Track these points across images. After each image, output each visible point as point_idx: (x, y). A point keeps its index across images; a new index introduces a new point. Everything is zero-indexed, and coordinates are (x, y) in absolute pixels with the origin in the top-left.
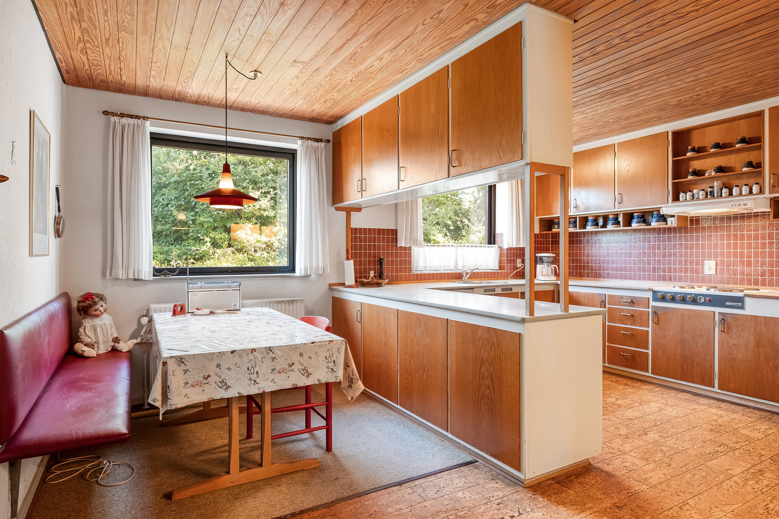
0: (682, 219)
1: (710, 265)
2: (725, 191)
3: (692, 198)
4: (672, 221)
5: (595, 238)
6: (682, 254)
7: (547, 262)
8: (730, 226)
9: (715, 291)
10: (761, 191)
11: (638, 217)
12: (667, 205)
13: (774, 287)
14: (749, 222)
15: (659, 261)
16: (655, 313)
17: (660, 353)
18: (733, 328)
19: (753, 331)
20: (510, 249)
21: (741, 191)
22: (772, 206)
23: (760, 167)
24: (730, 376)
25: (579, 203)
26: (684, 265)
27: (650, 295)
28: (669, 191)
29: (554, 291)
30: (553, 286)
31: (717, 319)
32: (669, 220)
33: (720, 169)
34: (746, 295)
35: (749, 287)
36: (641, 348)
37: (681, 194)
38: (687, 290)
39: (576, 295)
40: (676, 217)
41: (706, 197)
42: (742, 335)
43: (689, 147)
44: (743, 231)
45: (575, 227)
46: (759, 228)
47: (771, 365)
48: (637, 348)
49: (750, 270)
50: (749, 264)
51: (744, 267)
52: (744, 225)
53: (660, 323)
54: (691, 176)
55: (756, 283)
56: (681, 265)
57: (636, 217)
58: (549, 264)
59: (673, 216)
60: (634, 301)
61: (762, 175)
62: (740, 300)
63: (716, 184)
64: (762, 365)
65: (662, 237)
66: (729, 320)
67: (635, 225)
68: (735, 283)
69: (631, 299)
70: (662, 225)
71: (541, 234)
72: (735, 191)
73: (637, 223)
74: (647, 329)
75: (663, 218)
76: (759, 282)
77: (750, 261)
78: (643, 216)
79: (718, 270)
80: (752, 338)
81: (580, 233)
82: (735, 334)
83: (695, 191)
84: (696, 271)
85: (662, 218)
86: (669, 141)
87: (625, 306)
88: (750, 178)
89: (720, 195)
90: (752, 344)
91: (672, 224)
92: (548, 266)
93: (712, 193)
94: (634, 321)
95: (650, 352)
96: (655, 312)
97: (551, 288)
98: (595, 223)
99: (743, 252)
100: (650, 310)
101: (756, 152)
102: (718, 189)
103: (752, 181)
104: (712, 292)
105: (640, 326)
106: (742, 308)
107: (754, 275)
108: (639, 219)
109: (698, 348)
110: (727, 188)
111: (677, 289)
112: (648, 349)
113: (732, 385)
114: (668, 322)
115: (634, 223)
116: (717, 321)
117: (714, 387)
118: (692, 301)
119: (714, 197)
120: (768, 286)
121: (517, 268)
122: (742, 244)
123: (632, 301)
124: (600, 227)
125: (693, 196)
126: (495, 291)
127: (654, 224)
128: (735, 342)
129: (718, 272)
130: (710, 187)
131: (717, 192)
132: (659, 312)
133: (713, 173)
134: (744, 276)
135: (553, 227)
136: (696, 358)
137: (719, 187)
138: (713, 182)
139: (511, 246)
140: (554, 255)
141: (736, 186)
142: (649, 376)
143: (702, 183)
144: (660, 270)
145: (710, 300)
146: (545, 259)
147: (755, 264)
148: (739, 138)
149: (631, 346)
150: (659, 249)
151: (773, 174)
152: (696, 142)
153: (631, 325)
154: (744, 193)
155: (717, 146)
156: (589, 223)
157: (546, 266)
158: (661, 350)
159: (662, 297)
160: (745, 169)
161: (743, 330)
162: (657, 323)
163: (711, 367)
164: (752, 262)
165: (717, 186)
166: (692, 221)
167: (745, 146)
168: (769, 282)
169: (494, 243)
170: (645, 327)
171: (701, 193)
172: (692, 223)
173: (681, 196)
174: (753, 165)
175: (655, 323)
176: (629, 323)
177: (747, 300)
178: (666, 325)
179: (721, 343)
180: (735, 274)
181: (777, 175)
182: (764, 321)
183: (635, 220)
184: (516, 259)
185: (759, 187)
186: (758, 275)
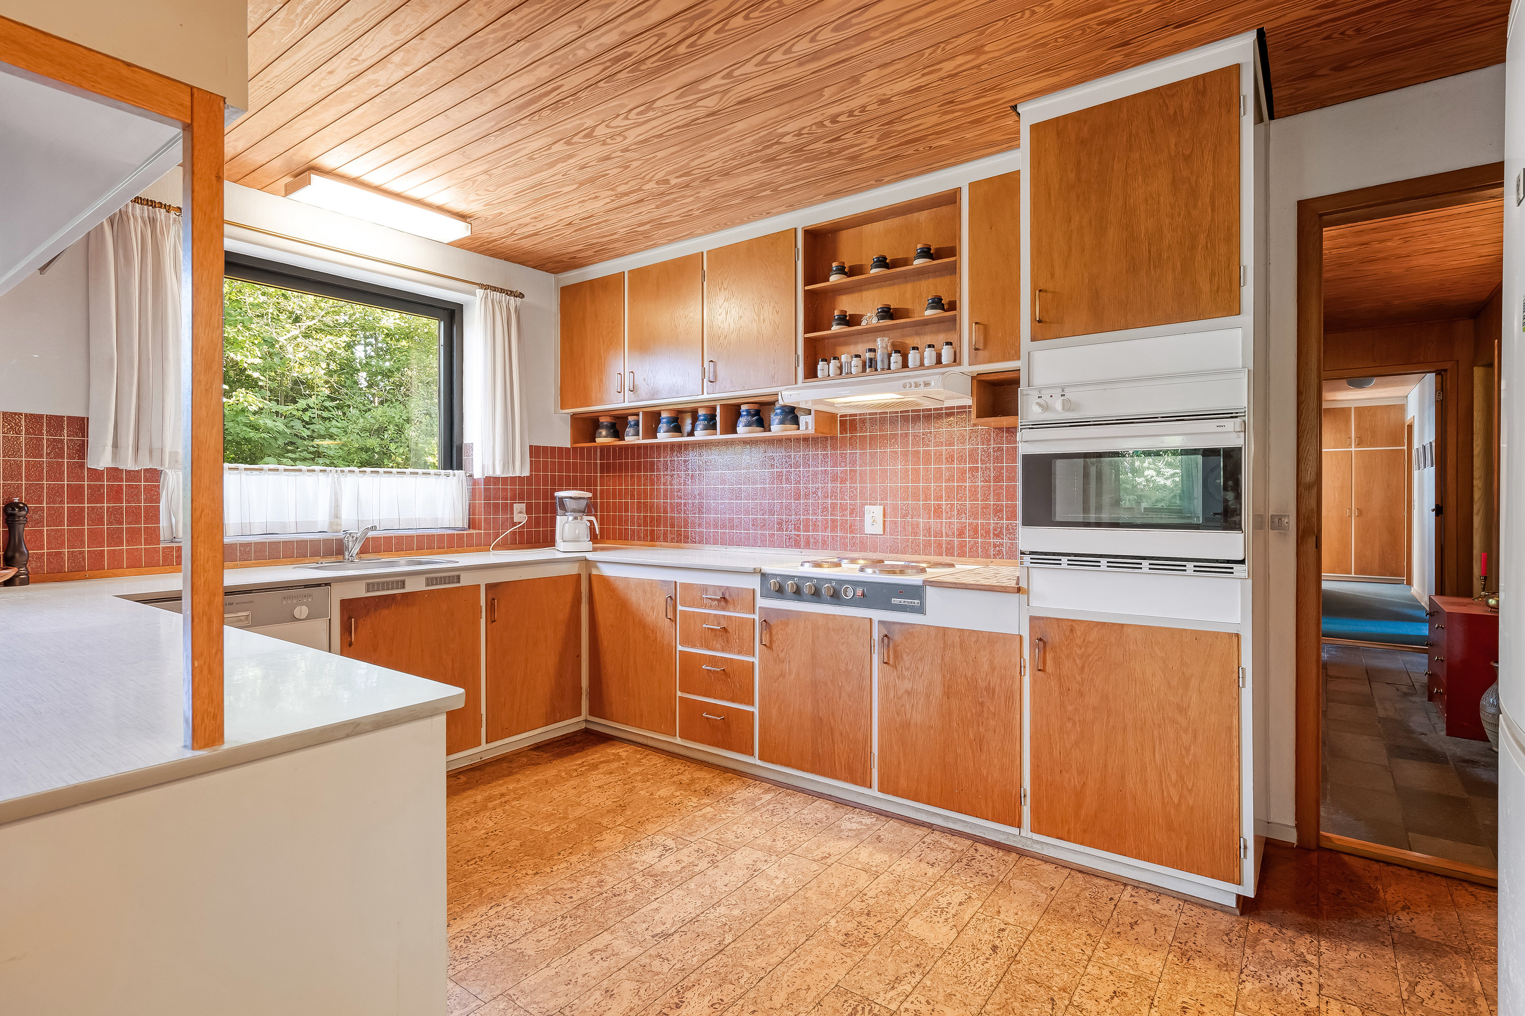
0: (827, 419)
1: (873, 515)
2: (896, 358)
3: (838, 372)
4: (807, 423)
5: (678, 459)
6: (827, 492)
7: (574, 511)
8: (907, 435)
9: (875, 572)
10: (956, 360)
11: (749, 412)
12: (796, 386)
13: (979, 559)
14: (938, 428)
15: (788, 507)
16: (766, 624)
17: (774, 712)
18: (905, 656)
19: (939, 661)
20: (488, 480)
21: (922, 359)
22: (975, 393)
23: (955, 309)
24: (899, 762)
25: (639, 381)
26: (832, 514)
27: (754, 583)
28: (798, 356)
29: (579, 575)
30: (577, 565)
31: (876, 636)
32: (803, 419)
33: (887, 313)
34: (927, 583)
35: (938, 559)
36: (741, 703)
37: (820, 363)
38: (826, 572)
39: (621, 586)
40: (813, 412)
41: (864, 370)
42: (921, 671)
43: (834, 264)
44: (928, 446)
45: (637, 434)
46: (954, 438)
47: (971, 735)
48: (733, 701)
49: (939, 525)
50: (938, 511)
51: (930, 518)
52: (931, 433)
53: (775, 646)
54: (838, 324)
55: (949, 552)
56: (825, 515)
57: (745, 413)
58: (577, 514)
59: (809, 412)
60: (727, 596)
61: (958, 327)
62: (916, 592)
63: (881, 344)
64: (956, 736)
65: (793, 456)
66: (897, 637)
67: (743, 431)
68: (916, 552)
69: (723, 594)
70: (790, 431)
71: (575, 449)
72: (913, 357)
73: (746, 426)
74: (750, 659)
75: (791, 414)
76: (954, 549)
77: (940, 506)
78: (757, 413)
79: (887, 524)
80: (938, 678)
81: (646, 446)
82: (908, 669)
83: (844, 358)
84: (850, 527)
85: (789, 417)
86: (798, 249)
87: (710, 607)
88: (938, 332)
89: (886, 367)
90: (938, 691)
91: (807, 428)
92: (576, 518)
93: (872, 363)
94: (727, 641)
95: (755, 710)
96: (765, 621)
97: (573, 570)
98: (674, 426)
99: (928, 488)
100: (756, 617)
101: (947, 280)
102: (883, 354)
103: (941, 338)
104: (871, 575)
105: (739, 653)
106: (921, 610)
107: (947, 536)
108: (749, 418)
109: (842, 701)
110: (899, 352)
111: (808, 570)
112: (753, 704)
113: (903, 783)
114: (788, 642)
115: (741, 426)
116: (876, 639)
117: (871, 787)
118: (832, 596)
119: (876, 370)
120: (970, 557)
121: (515, 524)
122: (927, 471)
123: (724, 598)
124: (686, 434)
125: (841, 368)
126: (403, 587)
127: (777, 429)
128: (907, 685)
129: (888, 530)
130: (871, 350)
131: (882, 361)
132: (773, 622)
133: (875, 320)
134: (930, 536)
135: (597, 435)
136: (840, 723)
137: (885, 351)
138: (875, 341)
139: (491, 474)
140: (590, 495)
141: (914, 348)
142: (755, 765)
143: (856, 343)
144: (790, 526)
145: (863, 595)
146: (569, 504)
147: (947, 513)
148: (919, 246)
149: (722, 698)
150: (788, 480)
151: (976, 323)
152: (848, 255)
153: (723, 651)
154: (927, 363)
155: (882, 262)
156: (663, 426)
157: (571, 518)
158: (777, 707)
159: (777, 589)
160: (929, 313)
161: (921, 659)
162: (770, 647)
163: (866, 742)
164: (944, 507)
165: (882, 347)
166: (843, 423)
167: (929, 264)
168: (970, 549)
169: (460, 467)
170: (747, 654)
171: (855, 361)
172: (843, 430)
173: (819, 367)
174: (943, 305)
175: (765, 645)
176: (718, 646)
177: (930, 591)
178: (785, 650)
179: (885, 688)
180: (915, 534)
181: (983, 325)
182: (958, 640)
183: (743, 420)
184: (512, 505)
185: (952, 351)
186: (953, 534)
